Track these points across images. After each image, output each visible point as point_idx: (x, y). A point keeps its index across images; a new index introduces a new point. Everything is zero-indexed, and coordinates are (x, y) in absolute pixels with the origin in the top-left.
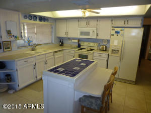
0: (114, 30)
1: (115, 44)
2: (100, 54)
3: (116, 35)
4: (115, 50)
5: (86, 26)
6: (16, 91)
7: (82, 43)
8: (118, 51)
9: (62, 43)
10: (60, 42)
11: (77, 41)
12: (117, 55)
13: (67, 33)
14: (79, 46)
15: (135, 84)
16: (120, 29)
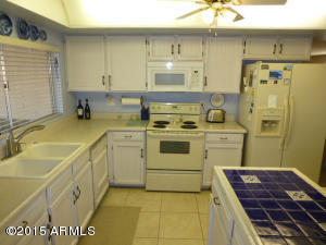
0: (267, 67)
1: (270, 106)
2: (224, 136)
3: (271, 82)
5: (171, 56)
7: (154, 107)
9: (87, 110)
10: (80, 106)
11: (137, 101)
12: (277, 135)
13: (107, 80)
14: (145, 115)
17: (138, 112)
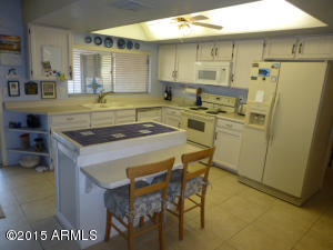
0: (256, 66)
1: (257, 100)
2: (230, 123)
4: (258, 115)
5: (211, 58)
6: (49, 170)
8: (264, 116)
9: (170, 95)
10: (166, 91)
12: (262, 127)
14: (199, 102)
15: (302, 206)
16: (271, 64)
17: (195, 99)
